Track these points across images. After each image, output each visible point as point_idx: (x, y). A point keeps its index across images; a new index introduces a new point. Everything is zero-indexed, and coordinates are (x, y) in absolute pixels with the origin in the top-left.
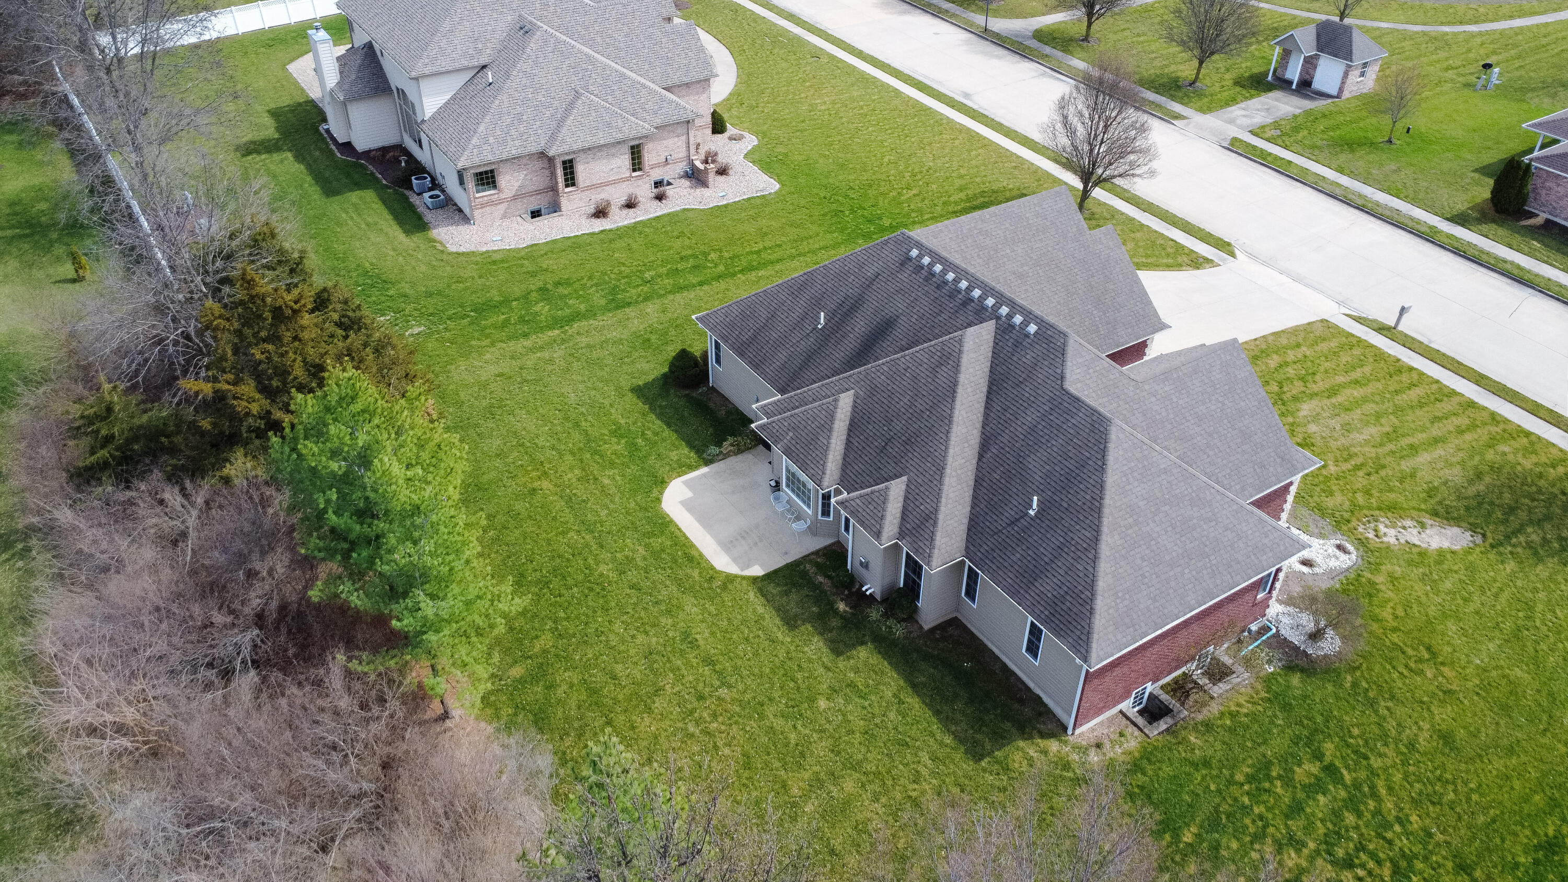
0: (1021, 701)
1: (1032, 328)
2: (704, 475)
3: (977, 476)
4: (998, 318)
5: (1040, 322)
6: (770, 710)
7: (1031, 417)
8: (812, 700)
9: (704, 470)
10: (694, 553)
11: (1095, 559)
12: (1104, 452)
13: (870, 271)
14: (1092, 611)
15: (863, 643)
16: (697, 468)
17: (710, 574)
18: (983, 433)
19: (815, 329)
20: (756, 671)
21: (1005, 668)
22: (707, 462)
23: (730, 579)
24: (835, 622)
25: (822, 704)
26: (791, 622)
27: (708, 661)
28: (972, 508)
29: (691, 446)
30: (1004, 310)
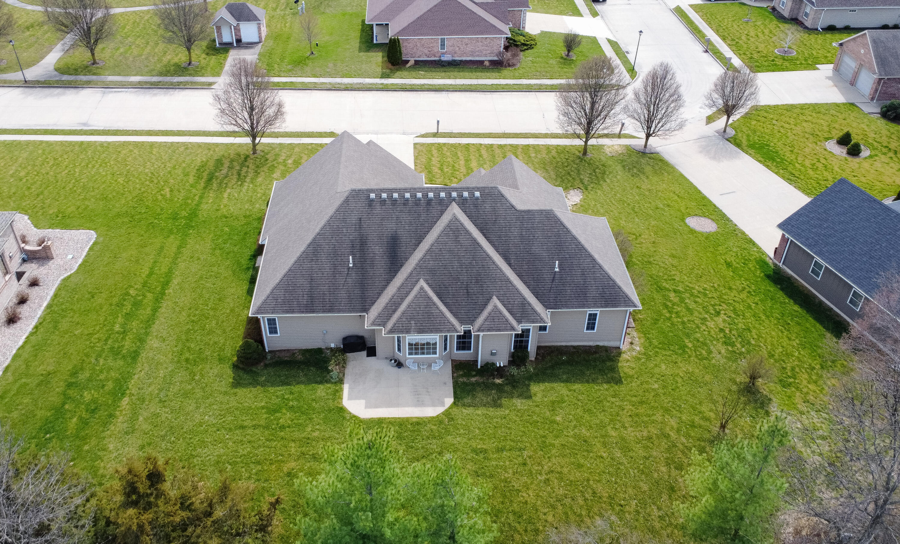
0: (595, 353)
1: (477, 194)
2: (350, 388)
3: (516, 274)
4: (454, 200)
5: (478, 189)
6: (549, 440)
7: (515, 232)
8: (553, 422)
9: (346, 387)
10: (414, 420)
11: (601, 267)
12: (562, 224)
13: (354, 219)
14: (619, 288)
15: (529, 385)
16: (342, 390)
17: (437, 420)
18: (500, 254)
19: (349, 268)
20: (521, 434)
21: (574, 347)
22: (341, 381)
23: (447, 413)
24: (508, 388)
25: (558, 419)
26: (496, 404)
27: (500, 450)
28: (528, 288)
29: (321, 383)
30: (454, 194)
